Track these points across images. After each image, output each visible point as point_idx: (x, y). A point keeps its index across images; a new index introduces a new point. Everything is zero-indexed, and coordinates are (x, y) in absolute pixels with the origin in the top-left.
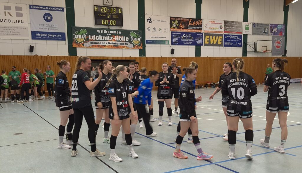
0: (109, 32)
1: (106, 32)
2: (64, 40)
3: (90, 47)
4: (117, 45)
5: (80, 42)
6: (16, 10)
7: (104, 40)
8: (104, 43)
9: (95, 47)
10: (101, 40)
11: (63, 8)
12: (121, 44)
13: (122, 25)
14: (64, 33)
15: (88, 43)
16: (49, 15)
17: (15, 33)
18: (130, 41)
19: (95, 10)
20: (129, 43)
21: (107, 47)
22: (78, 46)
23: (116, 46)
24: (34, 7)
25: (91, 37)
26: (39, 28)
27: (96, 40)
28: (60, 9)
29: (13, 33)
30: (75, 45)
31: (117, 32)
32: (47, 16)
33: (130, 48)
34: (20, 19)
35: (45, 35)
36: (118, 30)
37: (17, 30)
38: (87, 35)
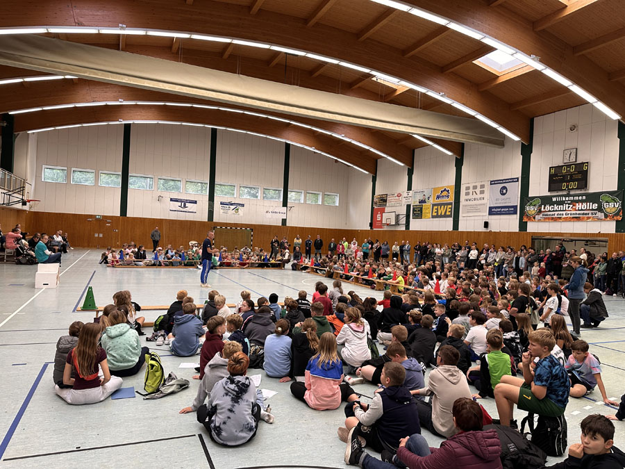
0: (567, 199)
1: (564, 199)
2: (516, 213)
3: (542, 220)
4: (578, 216)
5: (531, 215)
6: (480, 188)
7: (561, 211)
8: (560, 214)
9: (547, 220)
10: (556, 211)
11: (518, 178)
12: (583, 214)
13: (585, 187)
14: (517, 206)
15: (541, 215)
16: (504, 188)
19: (551, 174)
20: (599, 212)
21: (563, 220)
22: (529, 220)
23: (576, 217)
24: (494, 182)
25: (544, 208)
26: (496, 203)
27: (550, 211)
28: (516, 180)
29: (476, 210)
30: (526, 219)
31: (580, 198)
33: (599, 219)
34: (482, 196)
35: (499, 210)
36: (582, 195)
37: (479, 207)
38: (540, 206)
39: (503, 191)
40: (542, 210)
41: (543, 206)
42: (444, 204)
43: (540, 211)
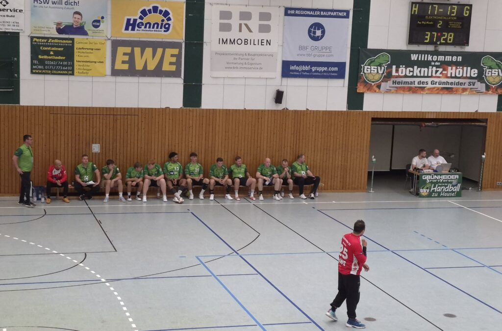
0: (435, 58)
1: (430, 58)
2: (341, 76)
3: (392, 91)
4: (450, 86)
5: (373, 82)
6: (260, 20)
7: (424, 77)
8: (423, 83)
9: (402, 92)
10: (417, 77)
11: (348, 12)
12: (458, 84)
13: (466, 42)
14: (344, 64)
15: (390, 83)
16: (319, 26)
17: (253, 66)
18: (480, 78)
19: (413, 13)
20: (478, 81)
21: (426, 92)
22: (368, 90)
23: (447, 89)
24: (293, 12)
25: (397, 71)
26: (298, 55)
27: (406, 76)
28: (341, 14)
29: (250, 66)
30: (362, 87)
31: (454, 58)
32: (315, 29)
33: (479, 92)
34: (265, 36)
35: (307, 68)
36: (457, 54)
37: (257, 59)
38: (390, 67)
39: (316, 32)
40: (394, 73)
41: (394, 67)
42: (155, 45)
43: (388, 76)
